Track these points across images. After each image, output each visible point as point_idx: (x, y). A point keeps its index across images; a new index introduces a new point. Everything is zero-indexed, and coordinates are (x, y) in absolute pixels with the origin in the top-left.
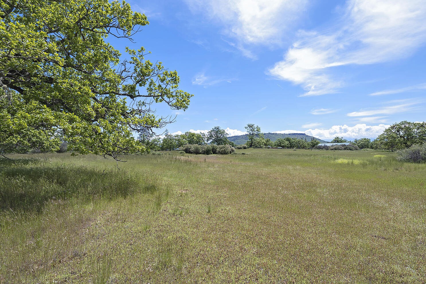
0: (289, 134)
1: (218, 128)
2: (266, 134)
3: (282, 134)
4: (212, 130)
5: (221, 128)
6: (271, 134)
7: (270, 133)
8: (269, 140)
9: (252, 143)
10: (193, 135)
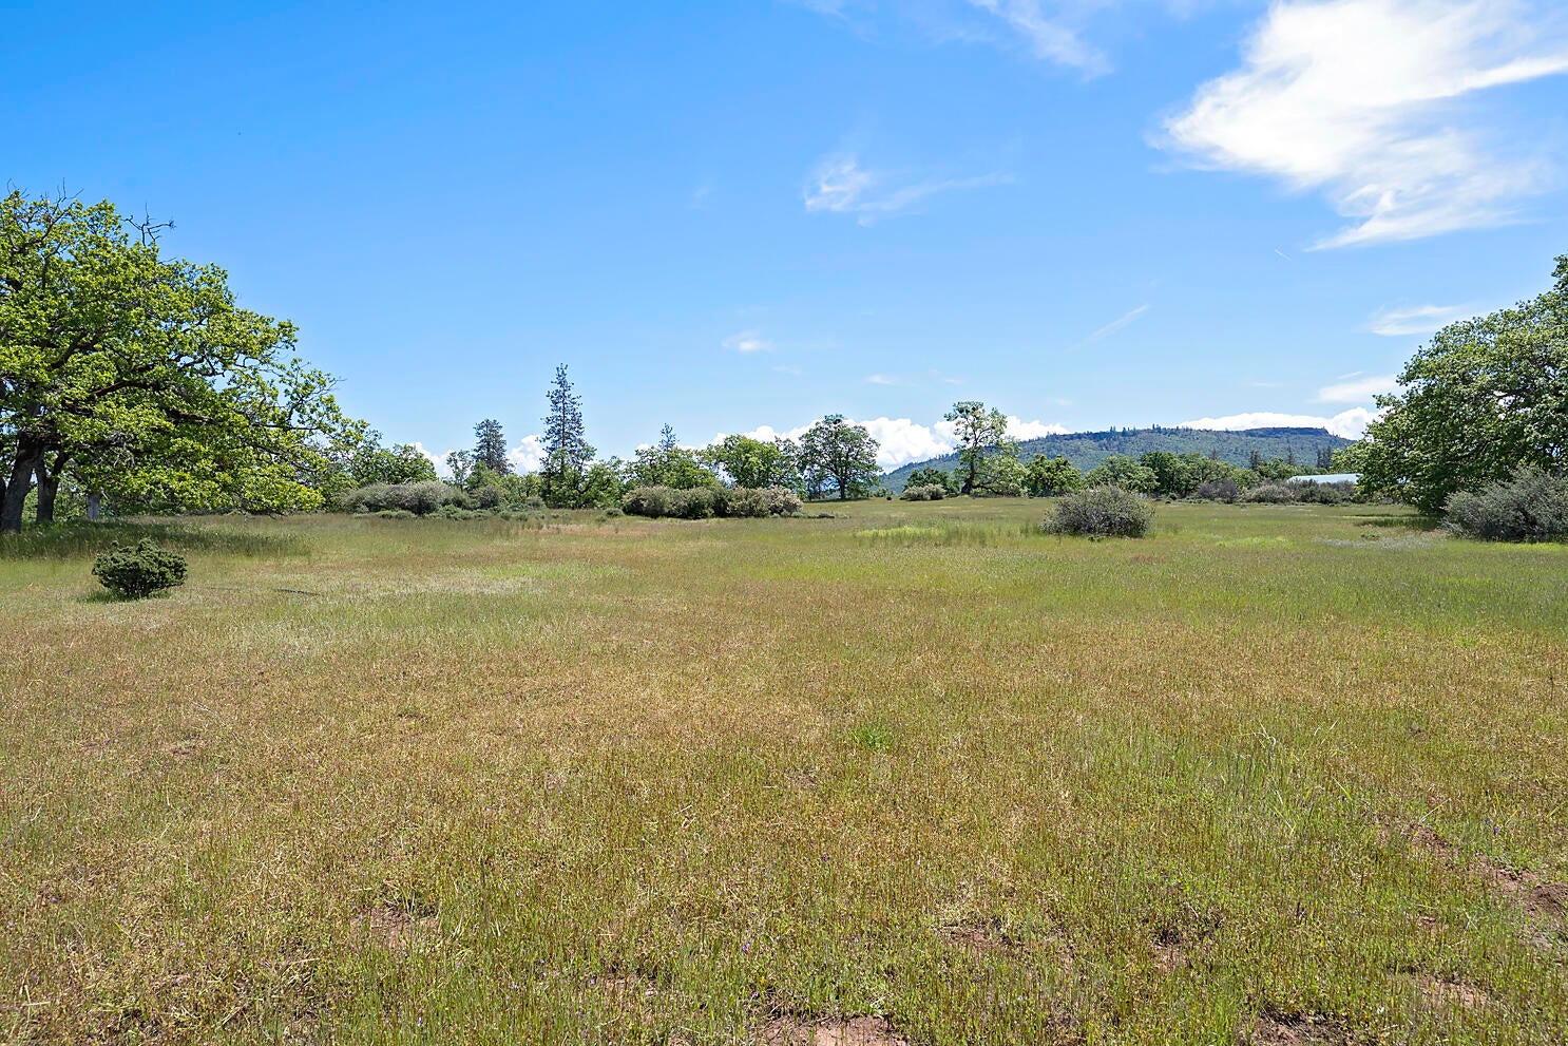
0: (1250, 433)
1: (839, 421)
2: (1139, 432)
3: (1217, 433)
4: (814, 427)
5: (850, 423)
6: (1166, 432)
7: (1159, 429)
8: (1065, 464)
9: (973, 474)
10: (748, 448)
